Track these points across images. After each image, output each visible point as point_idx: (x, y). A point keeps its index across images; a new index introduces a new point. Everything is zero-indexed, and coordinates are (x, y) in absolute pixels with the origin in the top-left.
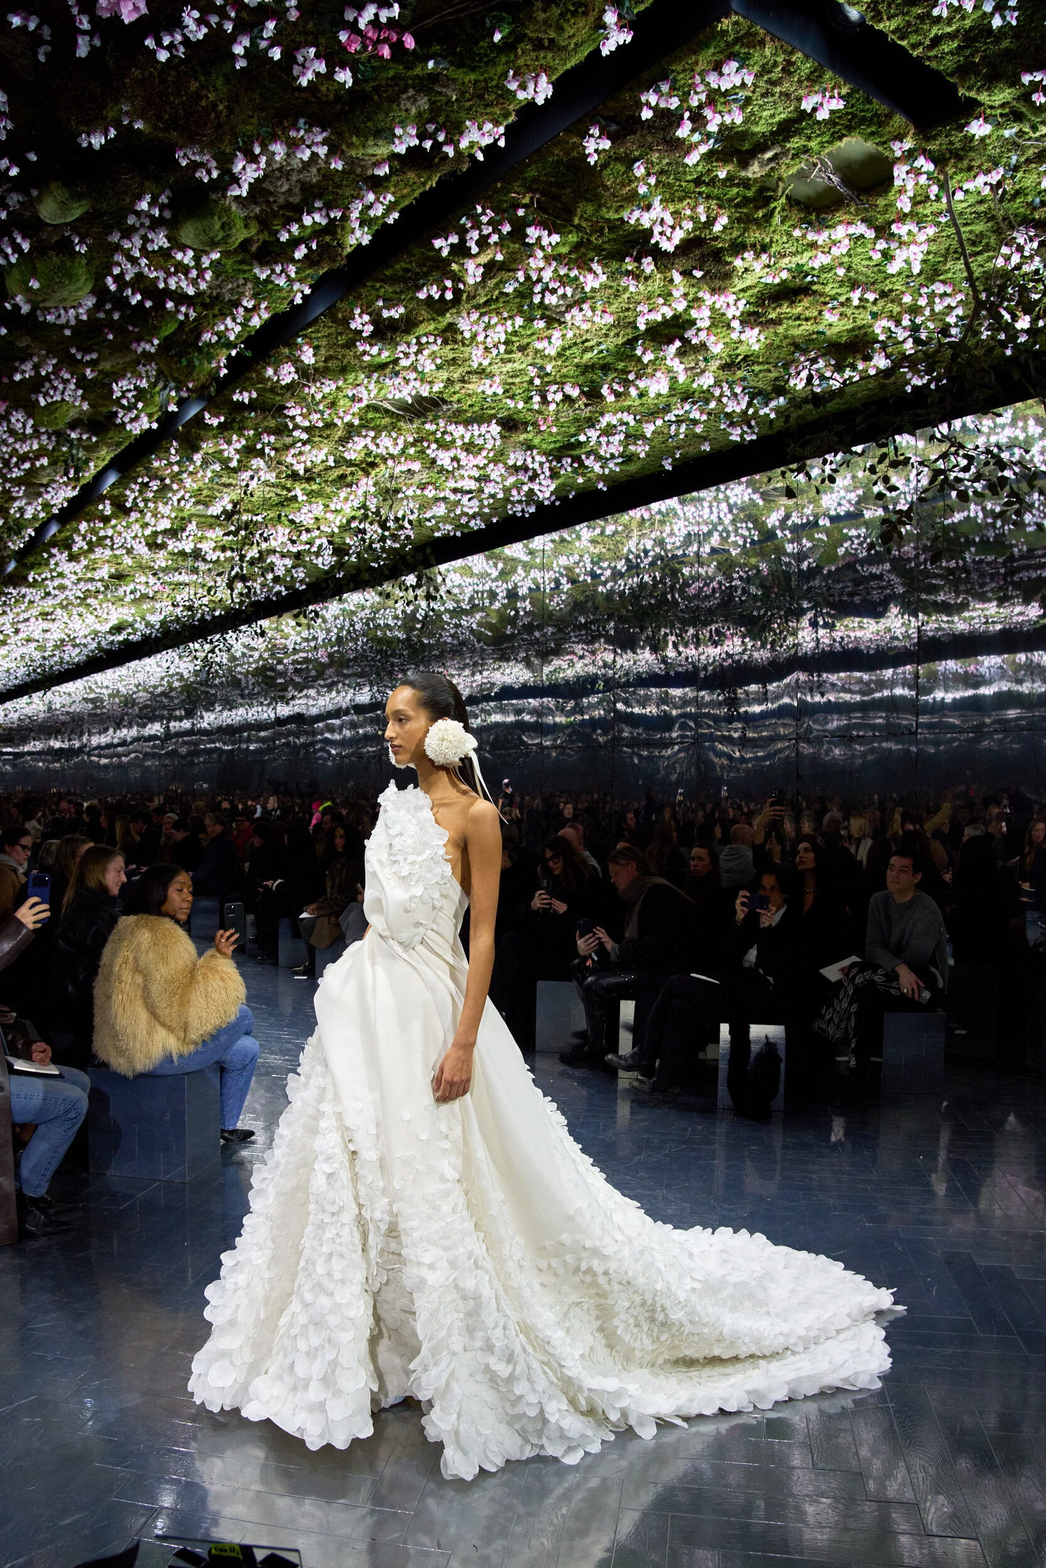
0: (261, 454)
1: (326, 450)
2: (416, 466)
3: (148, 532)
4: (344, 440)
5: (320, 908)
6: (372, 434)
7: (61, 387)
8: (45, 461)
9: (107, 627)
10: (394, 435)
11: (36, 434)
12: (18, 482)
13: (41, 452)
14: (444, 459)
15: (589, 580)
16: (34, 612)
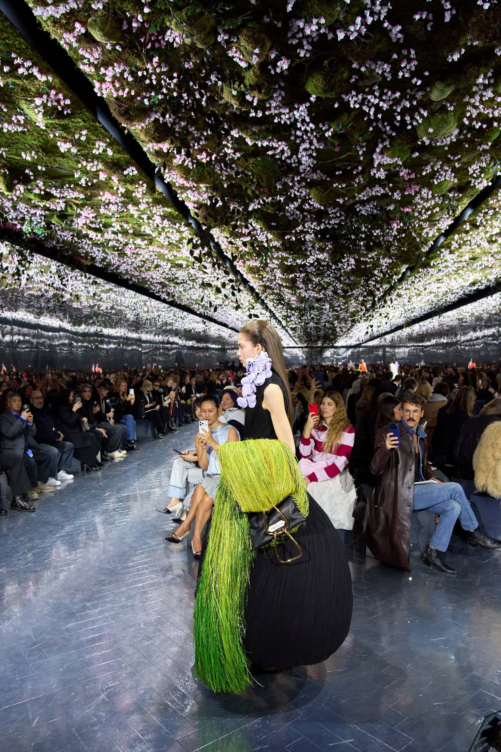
3: (488, 235)
7: (444, 174)
8: (437, 209)
9: (468, 283)
11: (433, 197)
12: (425, 221)
13: (436, 205)
16: (434, 279)
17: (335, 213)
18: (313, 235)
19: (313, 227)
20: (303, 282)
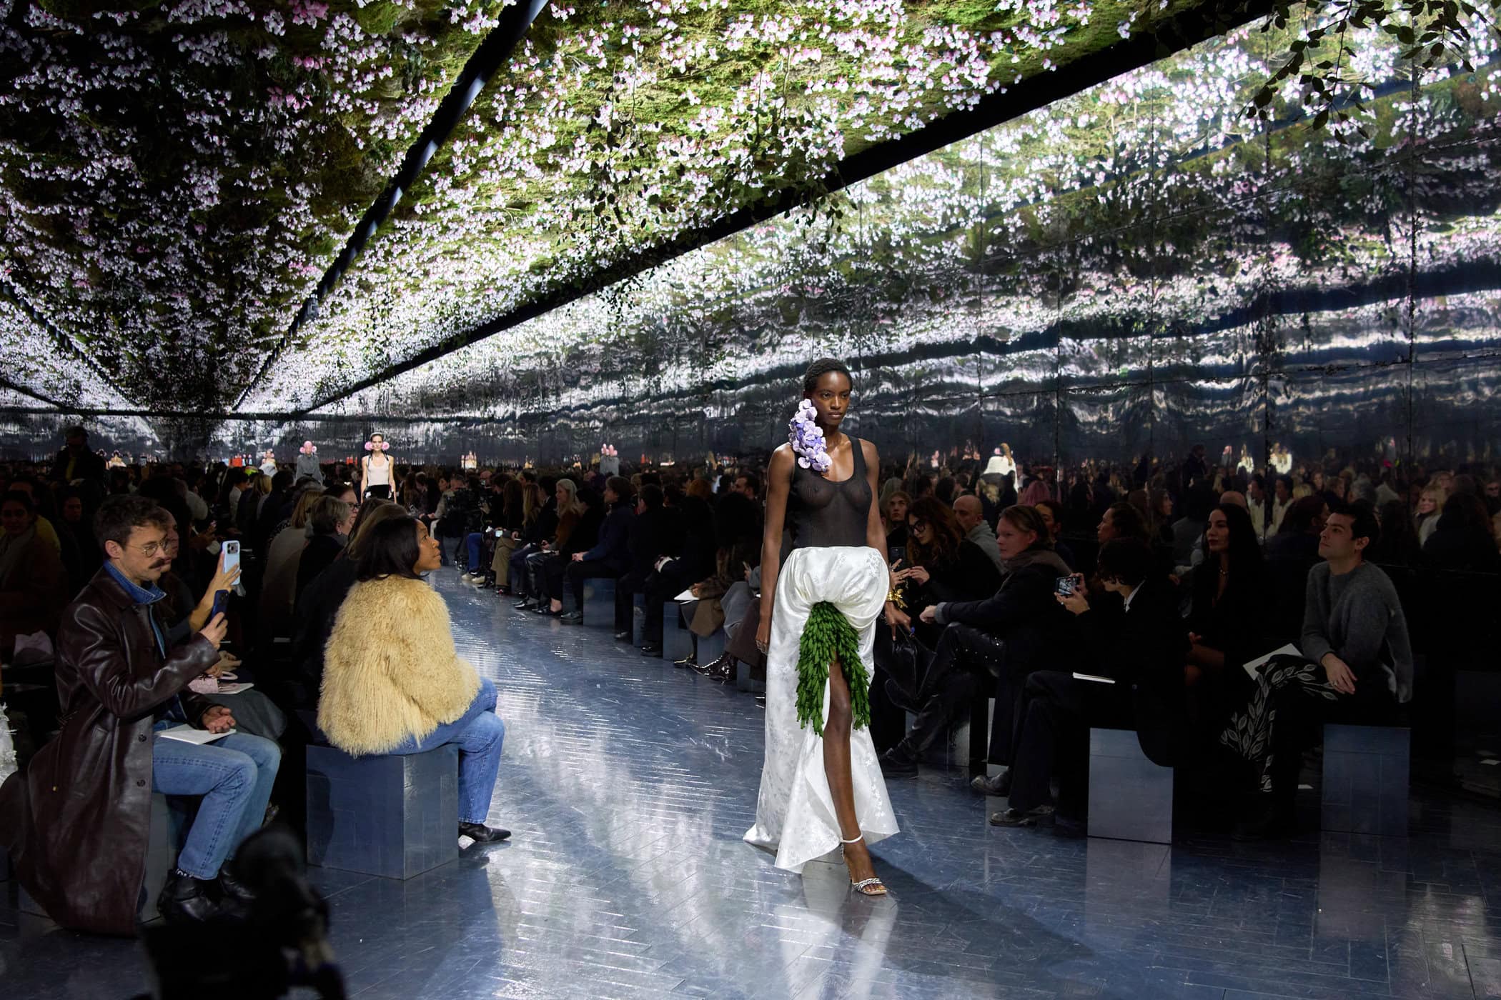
0: (629, 50)
1: (704, 42)
2: (816, 55)
3: (533, 151)
4: (720, 28)
5: (703, 590)
6: (750, 18)
8: (389, 72)
9: (526, 267)
10: (778, 17)
11: (368, 41)
12: (367, 97)
13: (383, 62)
14: (845, 42)
15: (1077, 186)
16: (436, 250)
17: (123, 51)
18: (77, 105)
19: (69, 80)
20: (92, 231)
